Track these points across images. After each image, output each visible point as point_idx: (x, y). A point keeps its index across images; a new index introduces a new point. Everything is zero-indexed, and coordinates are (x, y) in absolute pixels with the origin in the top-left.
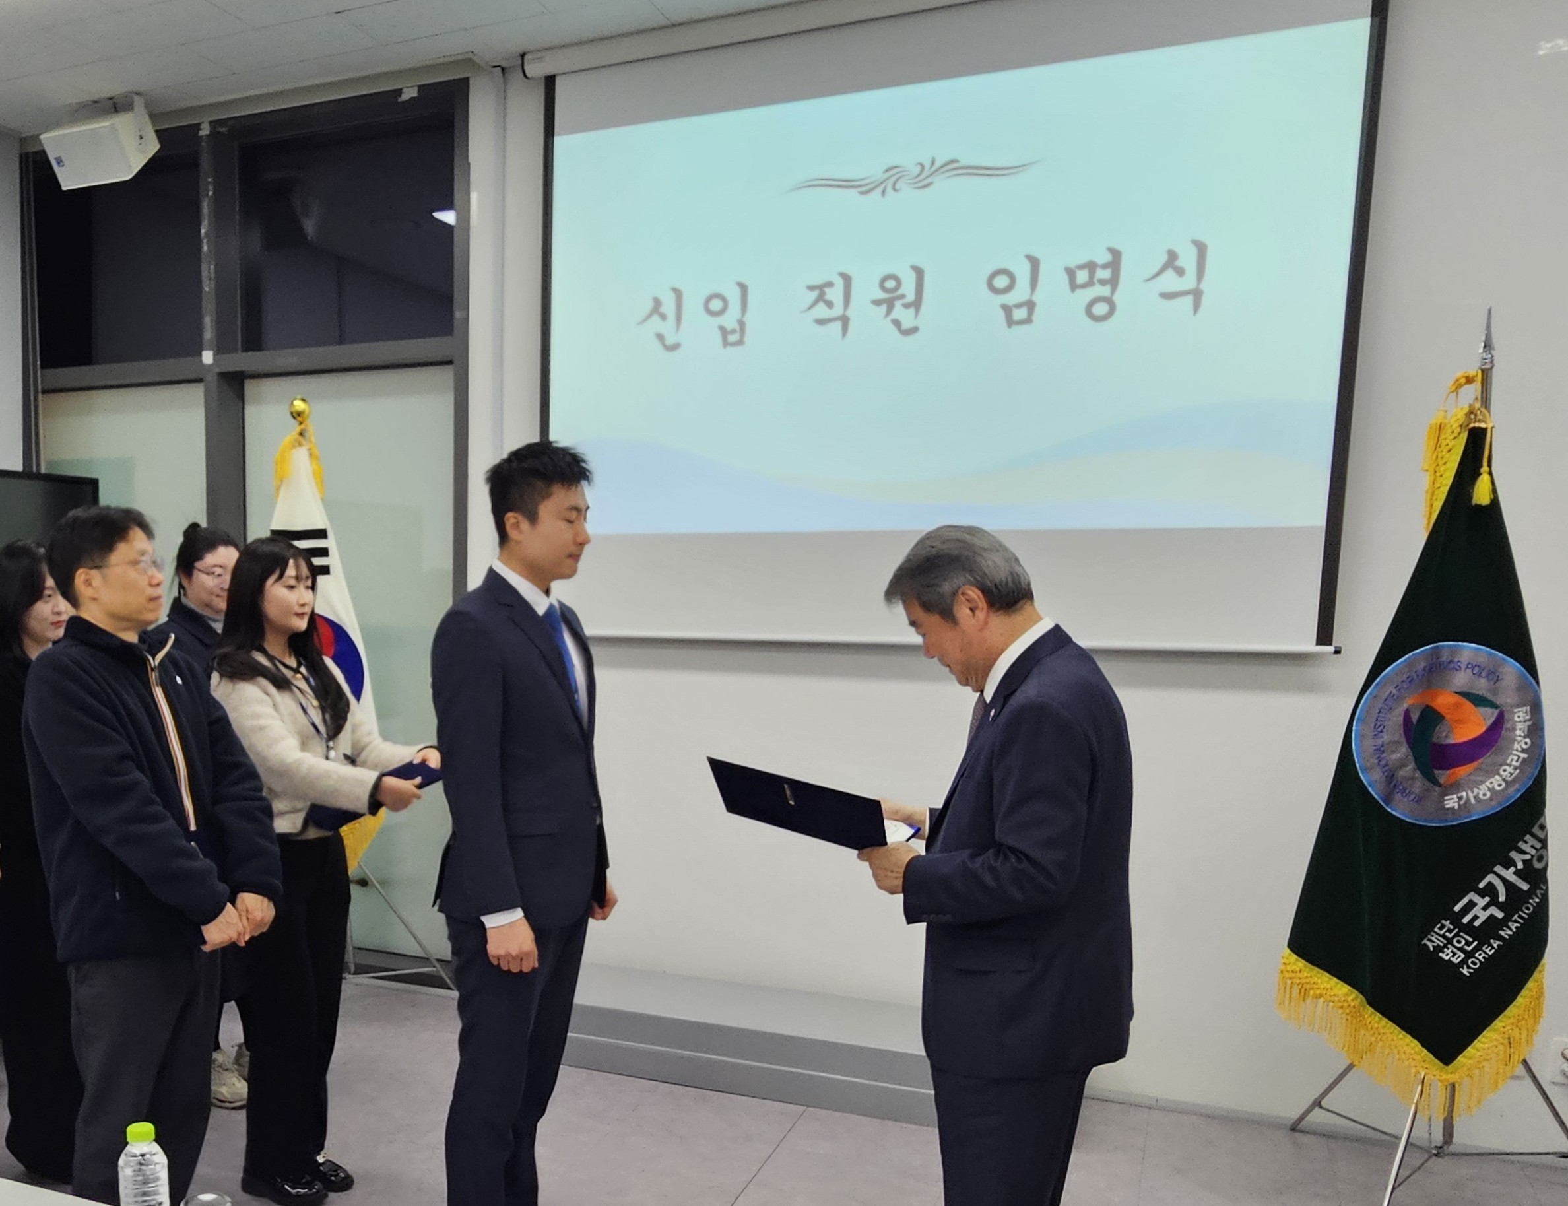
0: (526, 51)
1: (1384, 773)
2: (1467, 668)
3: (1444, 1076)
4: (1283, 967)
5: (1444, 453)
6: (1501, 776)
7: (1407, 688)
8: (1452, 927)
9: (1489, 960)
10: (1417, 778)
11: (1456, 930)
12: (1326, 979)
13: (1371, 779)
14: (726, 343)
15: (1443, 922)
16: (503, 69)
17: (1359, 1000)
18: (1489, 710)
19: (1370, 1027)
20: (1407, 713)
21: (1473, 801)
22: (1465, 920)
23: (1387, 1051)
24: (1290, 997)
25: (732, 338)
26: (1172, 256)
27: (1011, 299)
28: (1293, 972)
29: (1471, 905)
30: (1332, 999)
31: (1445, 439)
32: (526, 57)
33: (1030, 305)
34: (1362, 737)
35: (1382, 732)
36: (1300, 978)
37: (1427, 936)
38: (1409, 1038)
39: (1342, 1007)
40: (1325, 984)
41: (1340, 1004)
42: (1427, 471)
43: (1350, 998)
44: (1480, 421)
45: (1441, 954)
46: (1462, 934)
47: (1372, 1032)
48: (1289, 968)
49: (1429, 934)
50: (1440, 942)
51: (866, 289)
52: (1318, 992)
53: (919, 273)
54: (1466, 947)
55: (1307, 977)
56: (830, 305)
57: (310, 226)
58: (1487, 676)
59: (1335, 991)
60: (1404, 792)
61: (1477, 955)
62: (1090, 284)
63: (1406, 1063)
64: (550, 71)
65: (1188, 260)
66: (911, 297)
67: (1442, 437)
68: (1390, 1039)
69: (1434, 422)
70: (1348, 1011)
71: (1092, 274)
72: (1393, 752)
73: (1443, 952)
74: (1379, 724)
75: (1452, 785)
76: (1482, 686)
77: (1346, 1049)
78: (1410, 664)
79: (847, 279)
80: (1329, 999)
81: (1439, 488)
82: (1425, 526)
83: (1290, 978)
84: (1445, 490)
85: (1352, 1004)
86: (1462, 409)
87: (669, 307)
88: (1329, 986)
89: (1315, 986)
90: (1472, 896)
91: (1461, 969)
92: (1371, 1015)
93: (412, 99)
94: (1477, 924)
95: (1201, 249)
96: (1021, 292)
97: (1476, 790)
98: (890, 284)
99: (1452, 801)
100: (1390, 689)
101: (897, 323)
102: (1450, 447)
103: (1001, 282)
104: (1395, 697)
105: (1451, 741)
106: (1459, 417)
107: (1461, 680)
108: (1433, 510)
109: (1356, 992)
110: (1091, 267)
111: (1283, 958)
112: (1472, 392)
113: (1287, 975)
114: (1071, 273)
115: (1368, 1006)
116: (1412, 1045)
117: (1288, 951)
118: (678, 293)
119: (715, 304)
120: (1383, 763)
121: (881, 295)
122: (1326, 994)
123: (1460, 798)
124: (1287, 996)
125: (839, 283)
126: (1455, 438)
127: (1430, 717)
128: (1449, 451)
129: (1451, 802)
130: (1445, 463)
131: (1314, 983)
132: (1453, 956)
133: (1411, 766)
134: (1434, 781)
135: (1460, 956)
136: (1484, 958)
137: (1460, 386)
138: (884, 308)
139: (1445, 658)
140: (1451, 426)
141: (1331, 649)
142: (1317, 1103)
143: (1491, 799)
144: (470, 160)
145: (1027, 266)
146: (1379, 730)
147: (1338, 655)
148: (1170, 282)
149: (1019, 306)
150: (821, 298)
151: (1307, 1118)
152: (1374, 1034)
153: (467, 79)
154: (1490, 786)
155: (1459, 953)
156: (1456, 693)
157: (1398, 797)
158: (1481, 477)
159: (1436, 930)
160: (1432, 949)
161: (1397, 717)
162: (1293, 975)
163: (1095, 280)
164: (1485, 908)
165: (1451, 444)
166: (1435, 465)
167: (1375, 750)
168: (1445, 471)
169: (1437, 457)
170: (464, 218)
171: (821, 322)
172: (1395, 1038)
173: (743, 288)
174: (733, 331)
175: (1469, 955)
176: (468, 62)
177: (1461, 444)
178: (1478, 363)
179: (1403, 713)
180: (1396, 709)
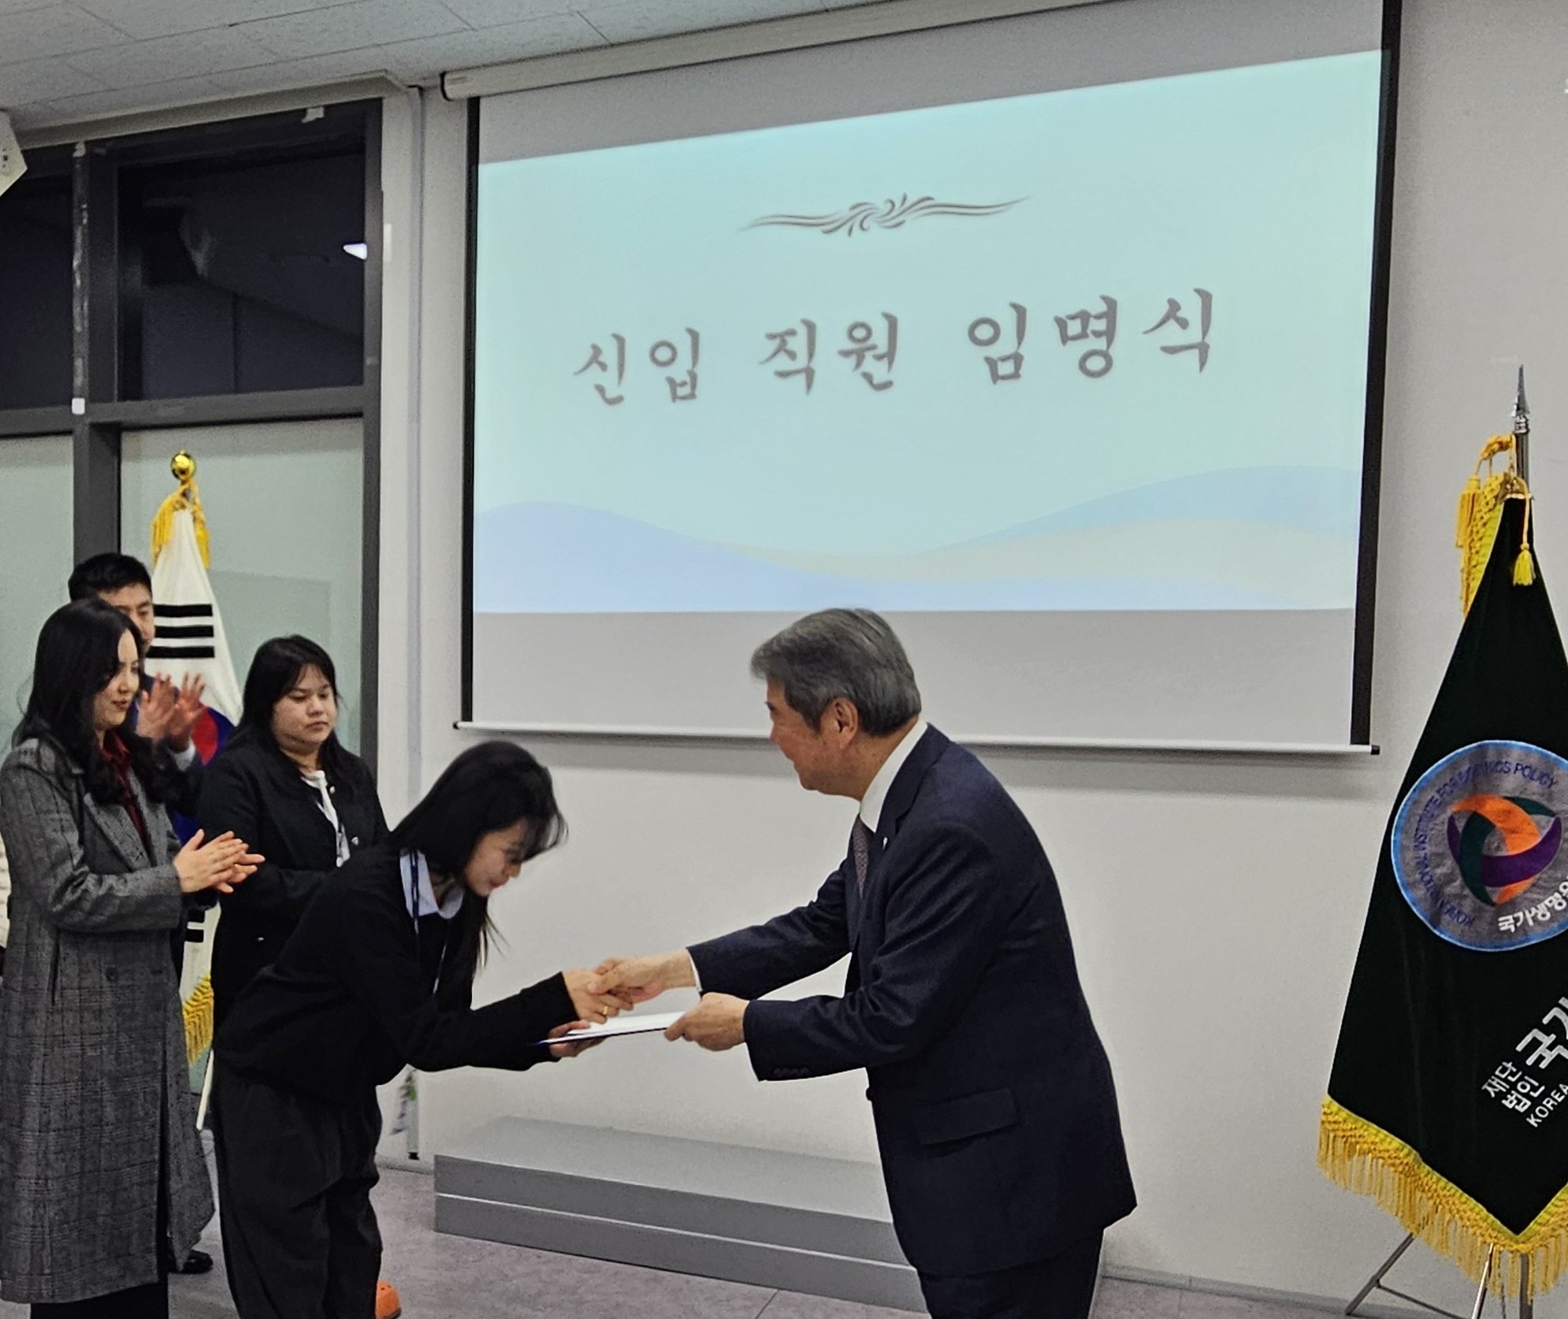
0: (448, 69)
1: (1428, 890)
2: (1517, 769)
3: (1515, 1247)
4: (1324, 1118)
5: (1479, 527)
6: (1561, 893)
7: (1452, 791)
8: (1514, 1070)
9: (1558, 1107)
10: (1465, 896)
11: (1520, 1074)
12: (1375, 1132)
13: (1414, 898)
14: (675, 397)
15: (1504, 1063)
16: (421, 89)
17: (1413, 1156)
18: (1542, 819)
19: (1427, 1188)
20: (1451, 820)
21: (1531, 923)
22: (1530, 1062)
23: (1448, 1217)
24: (1333, 1154)
25: (683, 391)
26: (1174, 306)
27: (995, 351)
28: (1335, 1122)
29: (1535, 1044)
30: (1381, 1155)
31: (1480, 511)
32: (447, 77)
33: (1017, 359)
34: (1402, 848)
35: (1423, 842)
36: (1344, 1130)
37: (1487, 1080)
38: (1473, 1202)
39: (1393, 1165)
40: (1373, 1137)
41: (1390, 1161)
42: (1461, 547)
43: (1402, 1155)
44: (1518, 492)
45: (1504, 1102)
46: (1526, 1078)
47: (1430, 1195)
48: (1331, 1118)
49: (1490, 1078)
50: (1502, 1088)
51: (832, 339)
52: (1365, 1146)
53: (892, 322)
54: (1532, 1093)
55: (1351, 1129)
56: (792, 355)
57: (200, 259)
58: (1540, 779)
59: (1385, 1146)
60: (1453, 912)
61: (1544, 1103)
62: (1083, 335)
63: (1471, 1231)
64: (474, 92)
65: (1191, 310)
66: (883, 347)
67: (1476, 509)
68: (1450, 1203)
69: (1466, 492)
70: (1400, 1169)
71: (1085, 327)
72: (1438, 866)
73: (1507, 1099)
74: (1420, 833)
75: (1506, 903)
76: (1534, 790)
77: (1400, 1214)
78: (1453, 765)
79: (811, 327)
80: (1379, 1155)
81: (1475, 566)
82: (1463, 608)
83: (1333, 1130)
84: (1483, 568)
85: (1405, 1161)
86: (1497, 478)
87: (610, 356)
88: (1377, 1140)
89: (1361, 1140)
90: (1536, 1033)
91: (1528, 1119)
92: (1426, 1176)
93: (318, 120)
94: (1543, 1065)
95: (1206, 297)
96: (1006, 345)
97: (1534, 910)
98: (860, 333)
99: (1507, 923)
100: (1432, 793)
101: (868, 377)
102: (1485, 520)
103: (984, 332)
104: (1438, 803)
105: (1504, 853)
106: (1493, 486)
107: (1511, 783)
108: (1470, 590)
109: (1408, 1147)
110: (1084, 317)
111: (1323, 1106)
112: (1506, 460)
113: (1330, 1127)
114: (1061, 324)
115: (1423, 1164)
116: (1477, 1210)
117: (1328, 1099)
118: (620, 341)
119: (662, 353)
120: (1427, 878)
121: (850, 345)
122: (1375, 1149)
123: (1516, 920)
124: (1330, 1152)
125: (802, 331)
126: (1490, 510)
127: (1479, 826)
128: (1485, 525)
130: (1481, 539)
131: (1360, 1136)
132: (1518, 1104)
133: (1459, 882)
134: (1487, 900)
135: (1525, 1104)
136: (1552, 1105)
137: (1494, 453)
138: (853, 360)
139: (1491, 756)
140: (1485, 497)
141: (1368, 748)
142: (1375, 1282)
143: (1551, 920)
144: (384, 188)
145: (1012, 315)
146: (1420, 841)
147: (1375, 757)
148: (1172, 334)
149: (1004, 359)
150: (782, 348)
151: (1364, 1301)
152: (1432, 1197)
153: (380, 100)
154: (1550, 905)
155: (1525, 1100)
156: (1506, 798)
157: (1446, 917)
158: (1521, 556)
159: (1497, 1073)
160: (1493, 1095)
161: (1440, 825)
162: (1336, 1126)
163: (1089, 331)
164: (1551, 1048)
165: (1486, 517)
166: (1471, 540)
167: (1418, 863)
168: (1481, 546)
169: (1472, 531)
170: (376, 251)
171: (783, 375)
172: (1457, 1202)
173: (694, 336)
174: (684, 384)
175: (1536, 1102)
176: (382, 81)
177: (1497, 517)
178: (1512, 428)
179: (1446, 821)
180: (1438, 816)
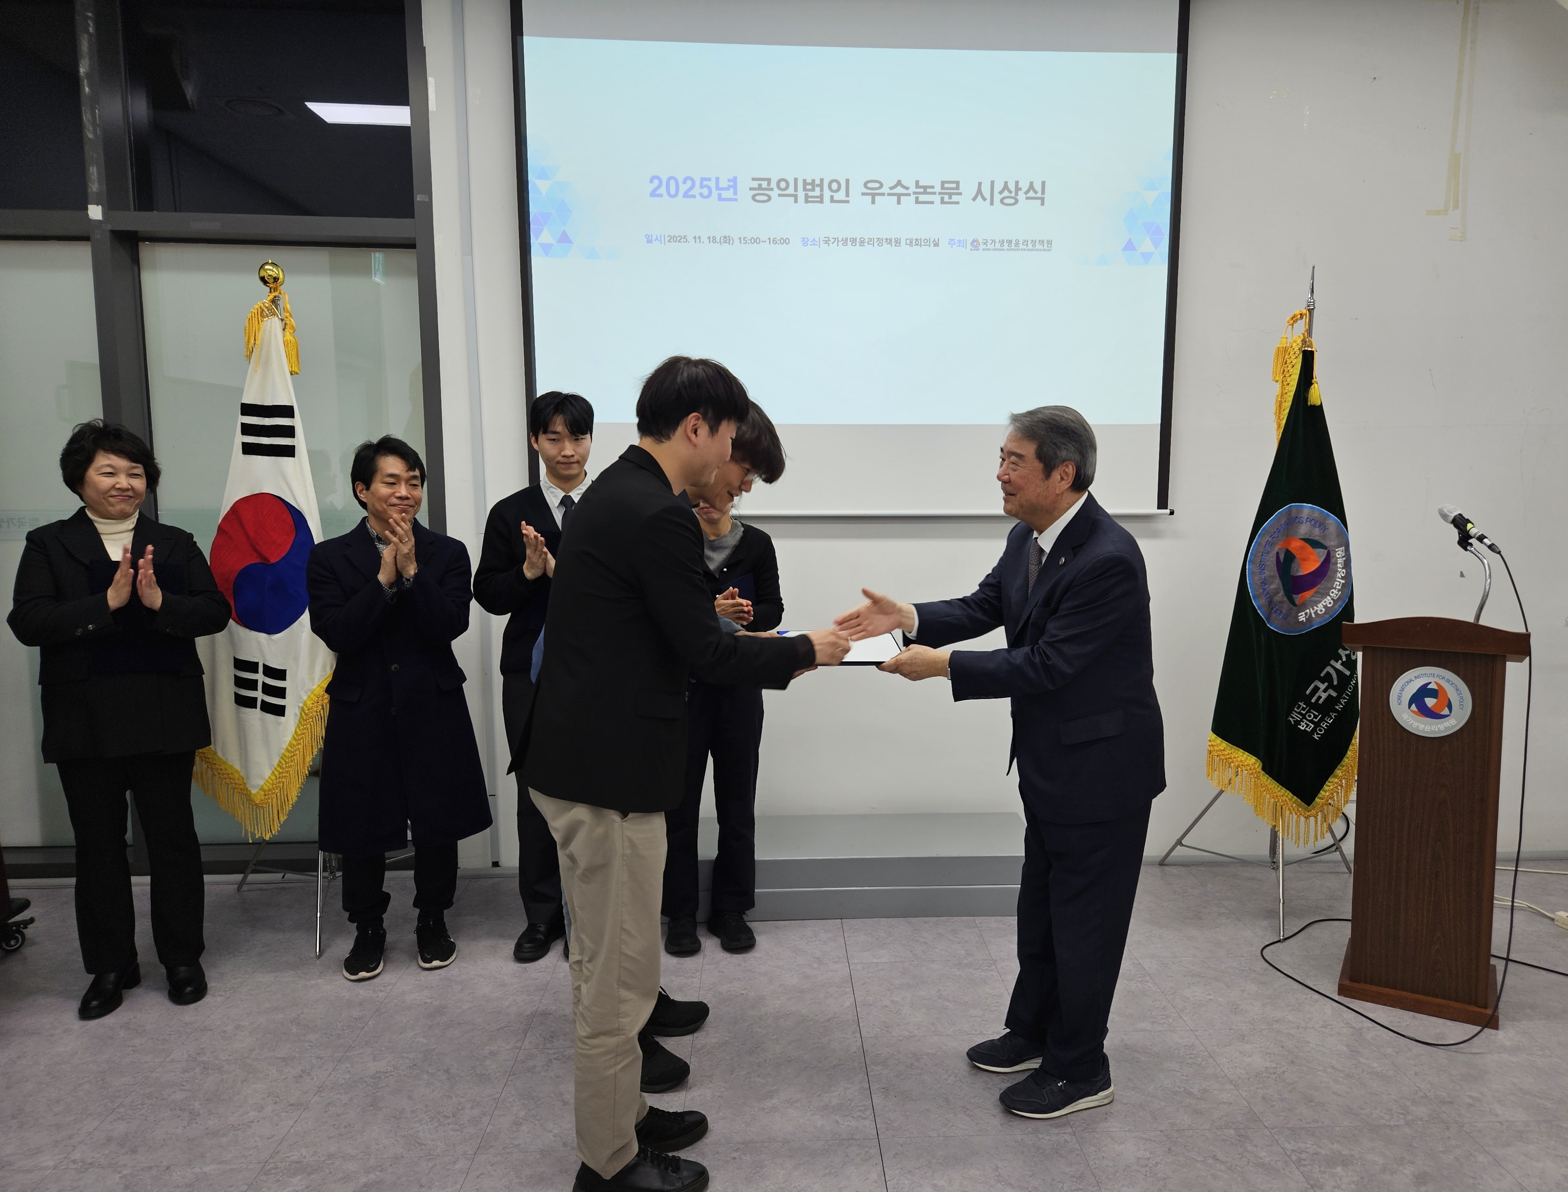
1: (1265, 599)
2: (1307, 521)
3: (1306, 813)
4: (1208, 746)
5: (1289, 368)
6: (1330, 596)
7: (1278, 537)
8: (1305, 706)
9: (1330, 727)
10: (1285, 601)
11: (1308, 709)
12: (1241, 754)
13: (1259, 604)
15: (1300, 703)
17: (1261, 766)
18: (1322, 550)
19: (1263, 784)
20: (1278, 553)
21: (1313, 616)
22: (1313, 701)
29: (1316, 689)
31: (1290, 358)
34: (1252, 573)
35: (1264, 570)
36: (1223, 755)
37: (1290, 715)
38: (1285, 789)
43: (1256, 766)
44: (1309, 346)
45: (1299, 727)
46: (1312, 711)
48: (1216, 748)
49: (1293, 712)
50: (1298, 717)
54: (1314, 719)
58: (1320, 526)
60: (1277, 612)
61: (1321, 724)
67: (1287, 356)
69: (1280, 346)
72: (1272, 583)
73: (1300, 725)
74: (1262, 564)
75: (1301, 605)
76: (1316, 534)
78: (1277, 520)
81: (1288, 393)
83: (1218, 756)
84: (1292, 394)
86: (1298, 337)
90: (1317, 683)
91: (1312, 736)
94: (1321, 701)
97: (1315, 607)
100: (1267, 538)
102: (1293, 364)
104: (1271, 543)
105: (1301, 574)
106: (1297, 342)
107: (1304, 529)
108: (1282, 408)
109: (1259, 760)
111: (1208, 738)
112: (1301, 326)
115: (1263, 771)
116: (1286, 794)
117: (1210, 732)
120: (1265, 592)
122: (1243, 766)
123: (1306, 614)
126: (1296, 357)
127: (1289, 558)
128: (1293, 366)
129: (1302, 617)
130: (1290, 375)
131: (1234, 757)
132: (1307, 728)
133: (1282, 593)
134: (1294, 604)
135: (1310, 727)
136: (1326, 726)
137: (1297, 320)
139: (1294, 515)
140: (1294, 349)
141: (1167, 511)
142: (1179, 843)
143: (1325, 613)
146: (1262, 567)
147: (1171, 516)
151: (1172, 854)
152: (1265, 789)
154: (1324, 604)
155: (1310, 725)
156: (1302, 539)
157: (1274, 616)
158: (1313, 386)
159: (1295, 709)
160: (1293, 723)
161: (1272, 558)
162: (1220, 753)
164: (1325, 691)
165: (1294, 362)
166: (1282, 376)
167: (1261, 583)
168: (1291, 381)
169: (1284, 371)
175: (1317, 725)
177: (1299, 362)
178: (1305, 305)
179: (1275, 555)
180: (1271, 552)
